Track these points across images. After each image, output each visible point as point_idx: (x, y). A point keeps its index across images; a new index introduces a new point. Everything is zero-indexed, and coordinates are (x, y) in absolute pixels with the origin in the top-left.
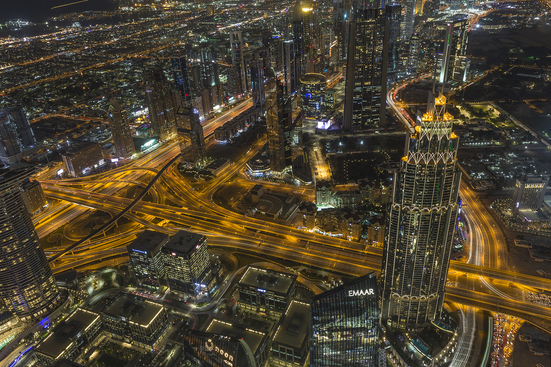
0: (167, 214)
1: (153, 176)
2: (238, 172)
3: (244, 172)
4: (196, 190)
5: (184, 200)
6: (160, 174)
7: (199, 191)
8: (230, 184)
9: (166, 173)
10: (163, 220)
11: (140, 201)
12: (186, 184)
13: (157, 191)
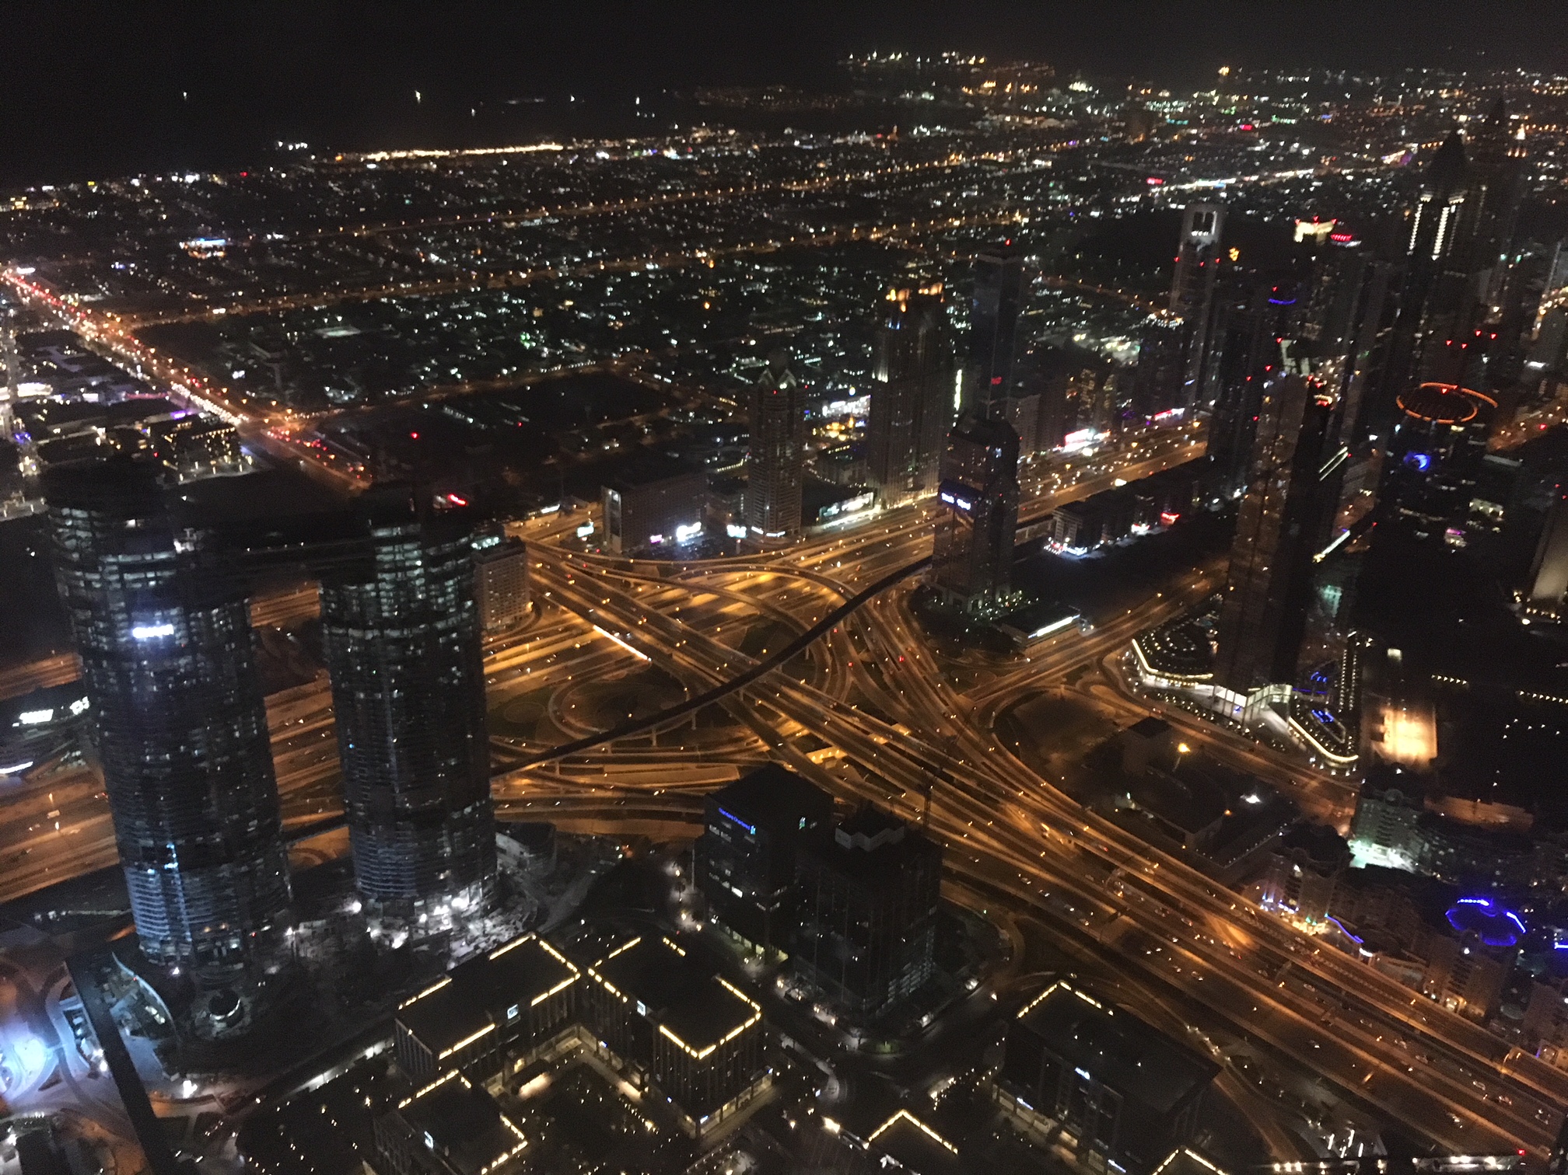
0: (845, 731)
1: (832, 605)
2: (1100, 660)
3: (1118, 664)
4: (951, 681)
5: (904, 701)
6: (854, 603)
7: (957, 688)
8: (1062, 690)
9: (871, 607)
10: (827, 746)
11: (777, 669)
12: (923, 654)
13: (831, 654)
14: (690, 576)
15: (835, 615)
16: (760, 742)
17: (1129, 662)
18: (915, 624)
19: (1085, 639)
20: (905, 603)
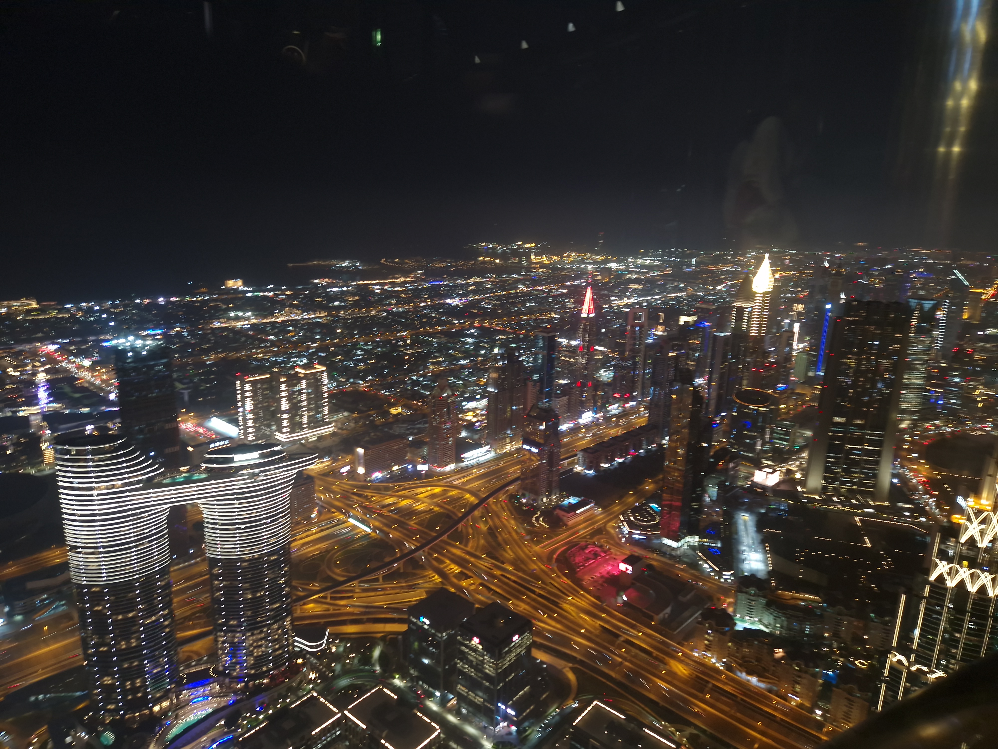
0: (480, 569)
1: (471, 503)
2: (605, 526)
3: (614, 528)
4: (532, 540)
5: (510, 552)
6: (482, 501)
7: (536, 544)
9: (491, 503)
10: (471, 577)
11: (445, 537)
12: (517, 526)
13: (471, 528)
14: (399, 491)
15: (474, 507)
16: (437, 577)
18: (512, 511)
19: (598, 516)
20: (507, 500)
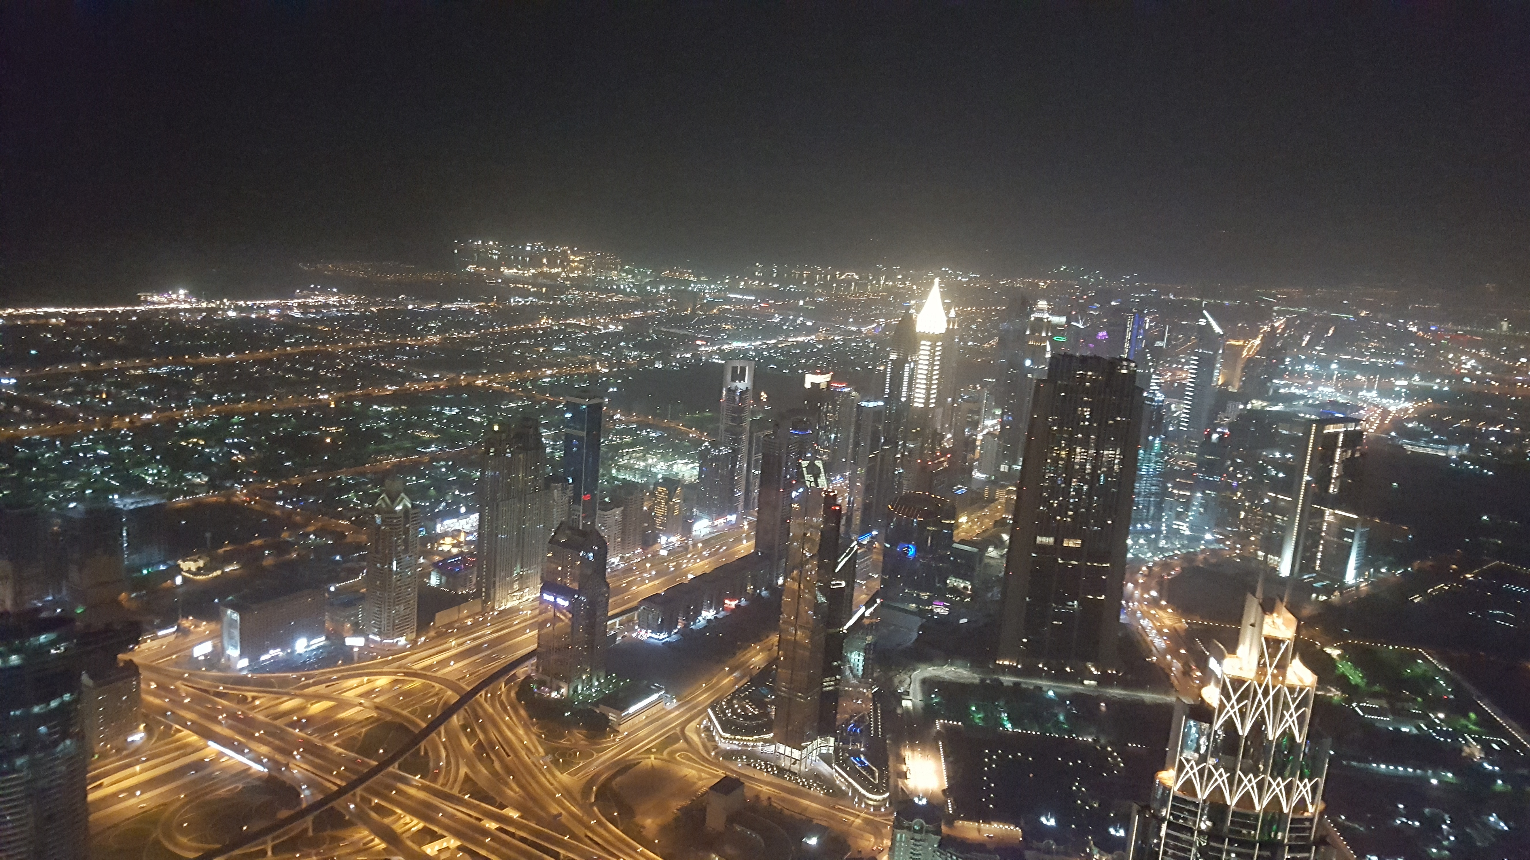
1: (446, 700)
2: (683, 730)
3: (698, 732)
4: (555, 762)
5: (514, 786)
6: (466, 698)
7: (563, 769)
8: (652, 760)
9: (482, 700)
11: (394, 769)
12: (530, 739)
13: (445, 748)
14: (308, 686)
15: (449, 711)
16: (377, 841)
17: (707, 729)
18: (523, 712)
19: (670, 712)
20: (513, 694)
